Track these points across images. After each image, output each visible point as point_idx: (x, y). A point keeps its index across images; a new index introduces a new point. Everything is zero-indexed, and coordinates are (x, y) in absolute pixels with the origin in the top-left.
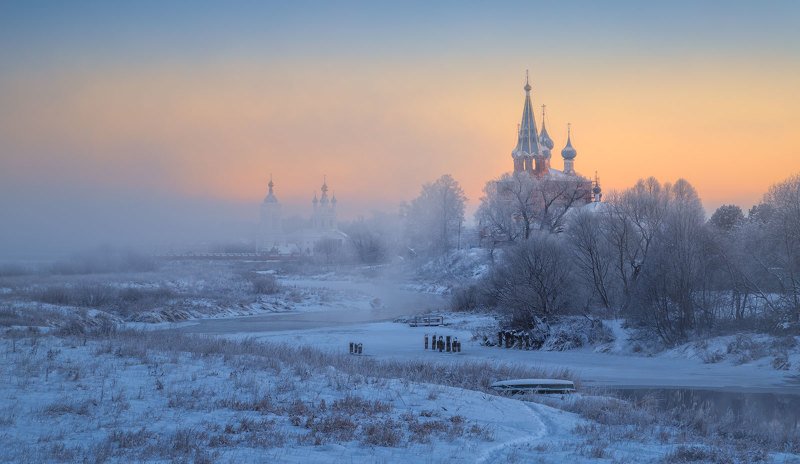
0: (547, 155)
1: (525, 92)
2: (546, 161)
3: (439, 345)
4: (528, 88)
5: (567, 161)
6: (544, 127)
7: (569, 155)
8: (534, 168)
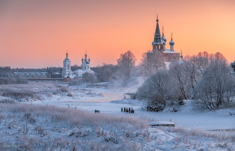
0: (164, 44)
1: (156, 22)
2: (164, 46)
3: (126, 111)
4: (157, 21)
5: (171, 46)
6: (163, 34)
7: (172, 44)
8: (160, 48)
